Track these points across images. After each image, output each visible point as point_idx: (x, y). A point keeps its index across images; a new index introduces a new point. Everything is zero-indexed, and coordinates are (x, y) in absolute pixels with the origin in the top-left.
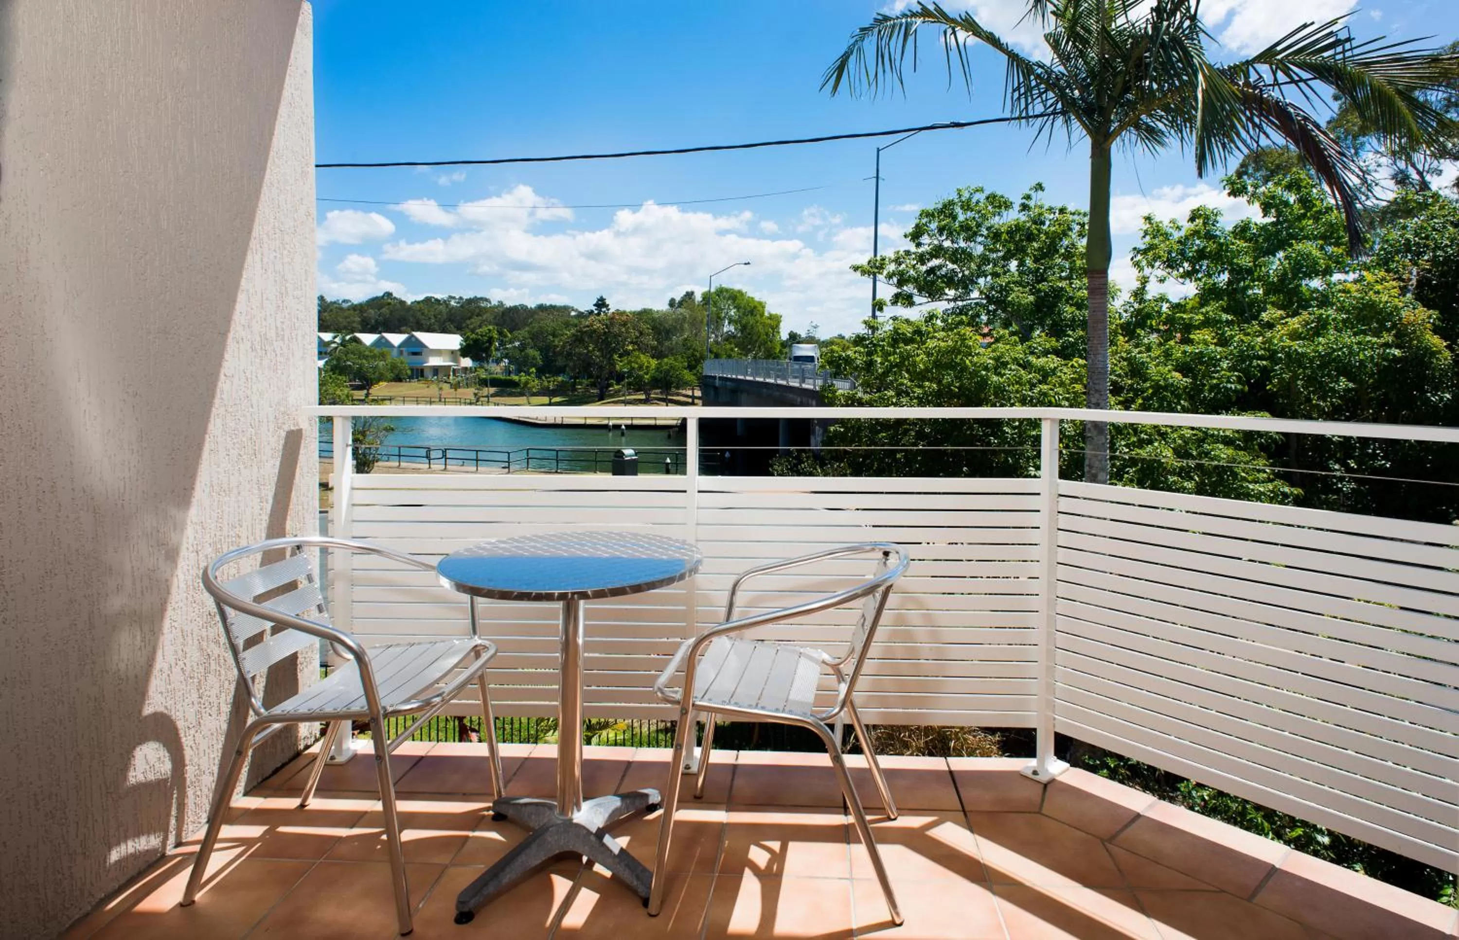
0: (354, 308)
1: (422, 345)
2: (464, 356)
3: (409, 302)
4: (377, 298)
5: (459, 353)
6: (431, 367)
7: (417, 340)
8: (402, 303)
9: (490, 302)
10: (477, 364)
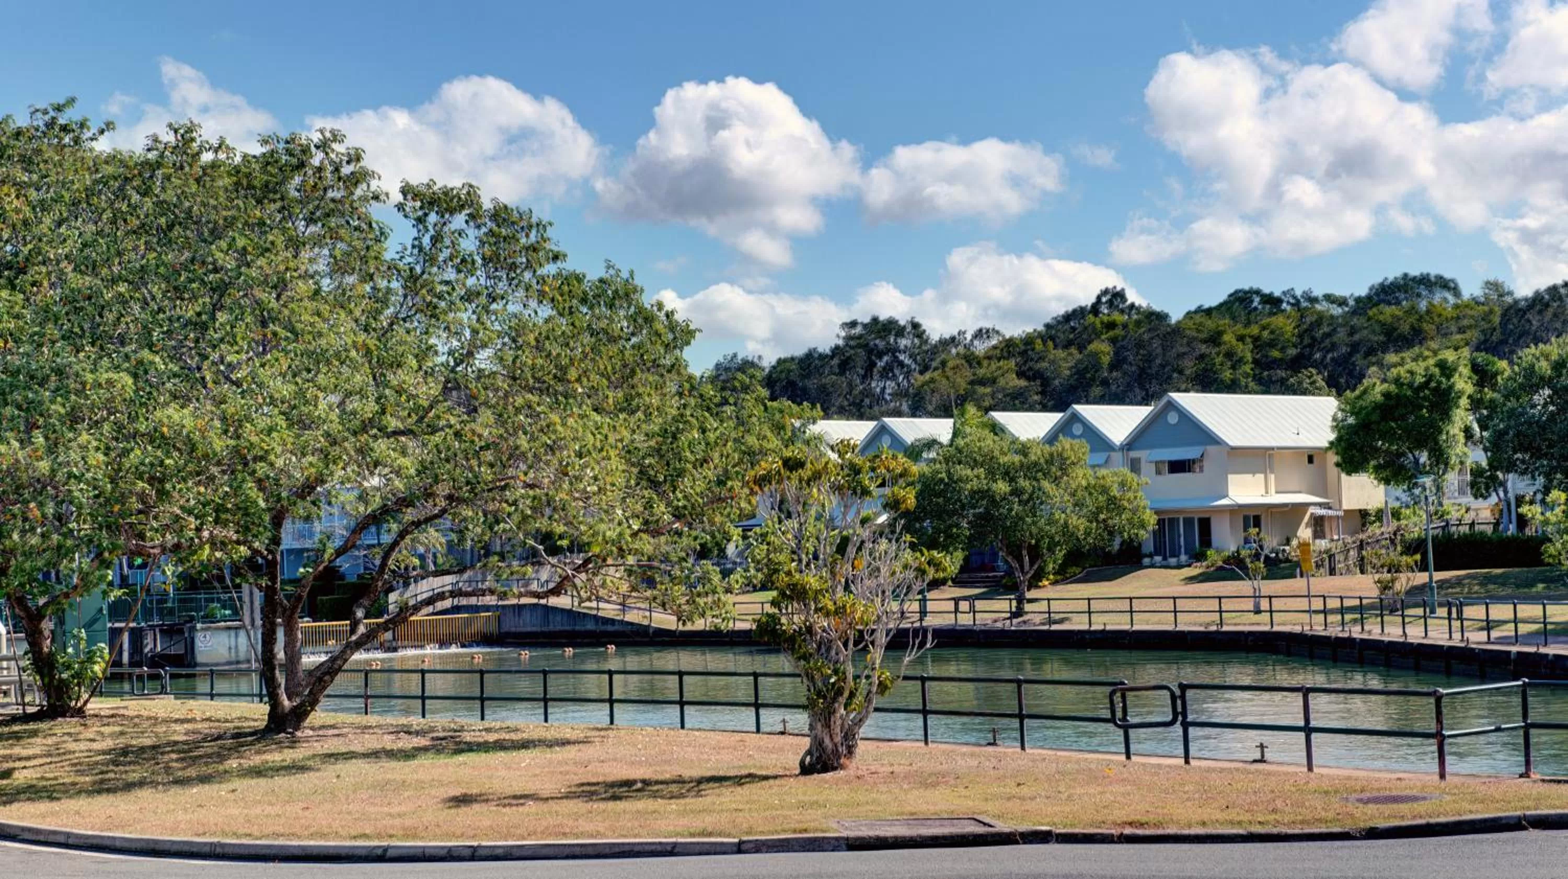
0: (1008, 348)
1: (1207, 437)
2: (1351, 464)
3: (1176, 315)
4: (1078, 313)
5: (1333, 458)
6: (1236, 510)
7: (1186, 418)
8: (1155, 318)
9: (1456, 291)
10: (1399, 491)
